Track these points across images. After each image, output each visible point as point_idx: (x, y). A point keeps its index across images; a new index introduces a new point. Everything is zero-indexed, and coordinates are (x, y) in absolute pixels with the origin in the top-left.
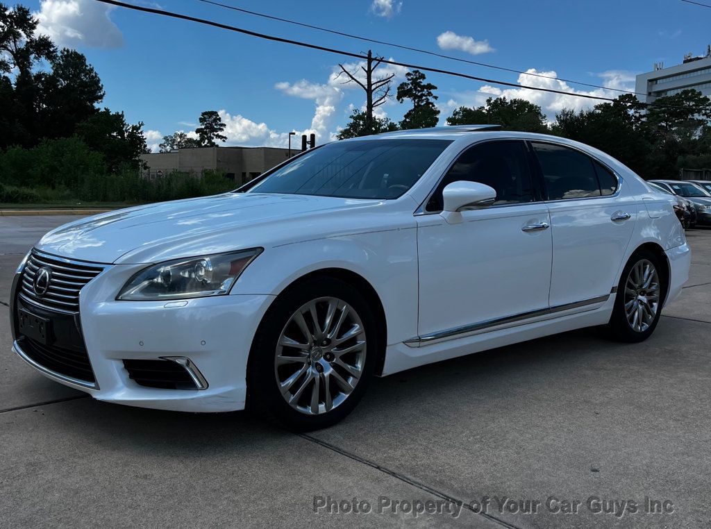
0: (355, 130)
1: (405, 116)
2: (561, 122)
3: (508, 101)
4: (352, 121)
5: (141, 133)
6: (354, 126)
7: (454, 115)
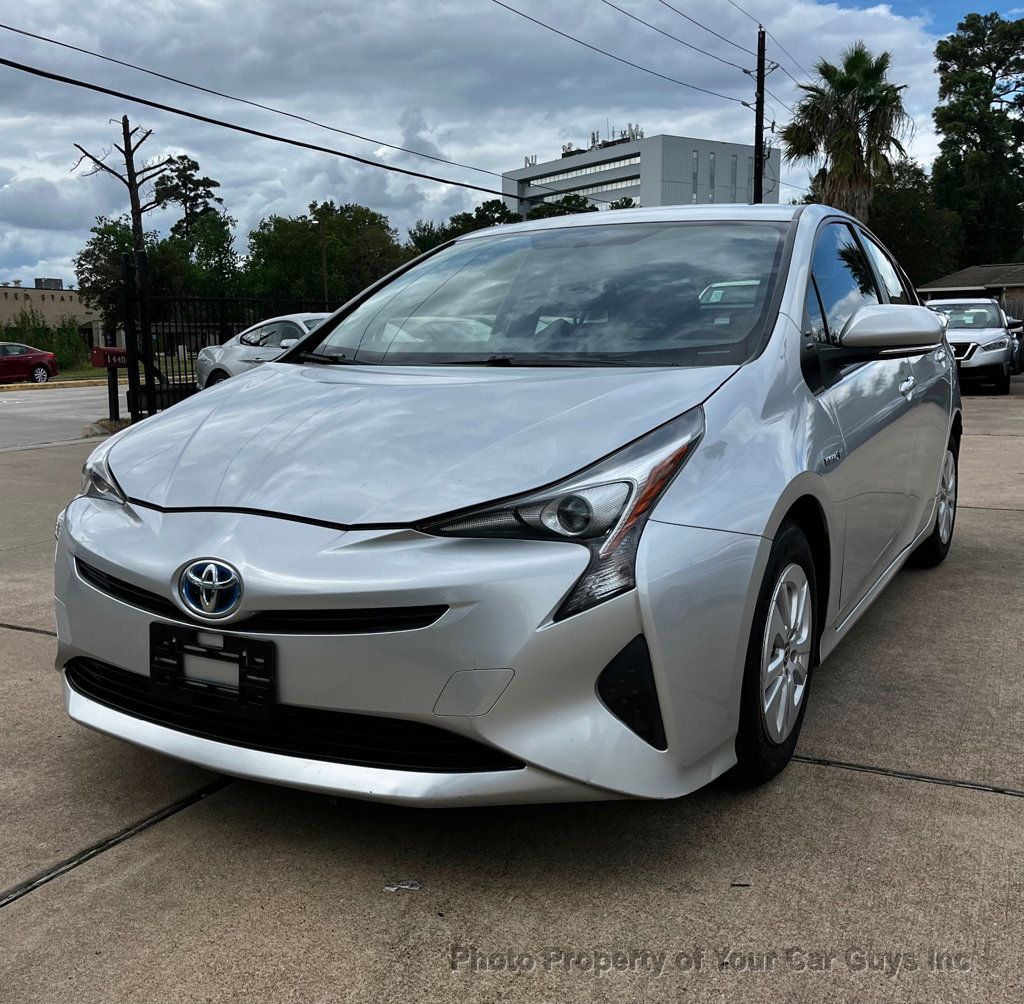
0: (102, 251)
1: (172, 230)
3: (337, 207)
4: (95, 235)
6: (100, 244)
7: (262, 228)
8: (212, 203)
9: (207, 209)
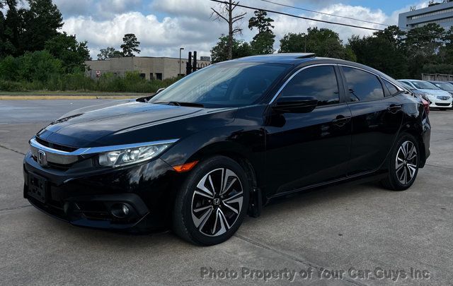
0: (222, 47)
1: (254, 38)
2: (351, 43)
3: (319, 29)
4: (220, 41)
5: (86, 47)
6: (221, 45)
7: (285, 38)
8: (270, 28)
9: (268, 30)
